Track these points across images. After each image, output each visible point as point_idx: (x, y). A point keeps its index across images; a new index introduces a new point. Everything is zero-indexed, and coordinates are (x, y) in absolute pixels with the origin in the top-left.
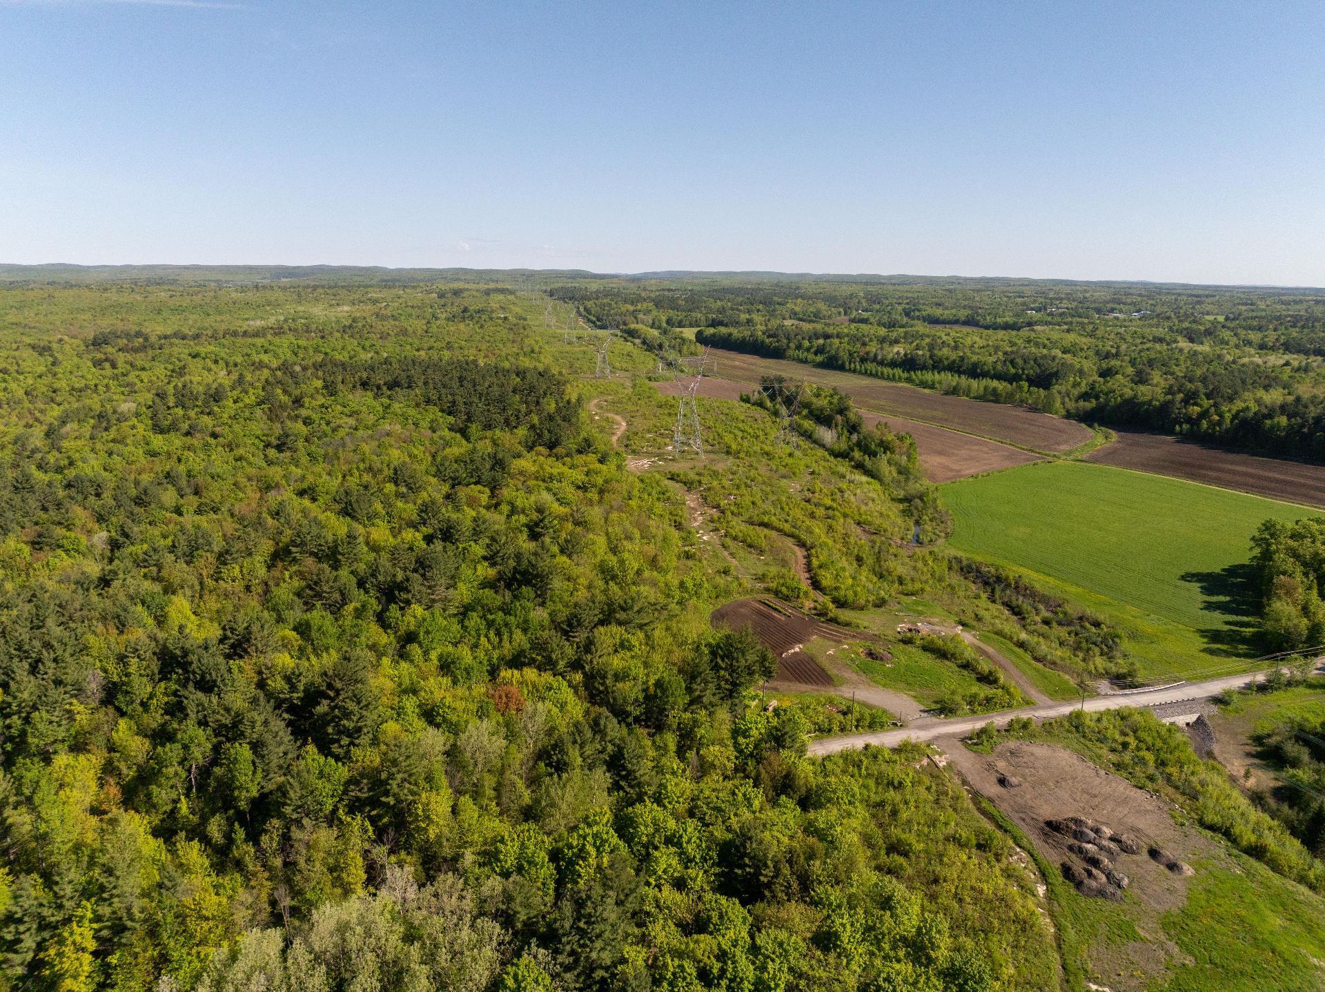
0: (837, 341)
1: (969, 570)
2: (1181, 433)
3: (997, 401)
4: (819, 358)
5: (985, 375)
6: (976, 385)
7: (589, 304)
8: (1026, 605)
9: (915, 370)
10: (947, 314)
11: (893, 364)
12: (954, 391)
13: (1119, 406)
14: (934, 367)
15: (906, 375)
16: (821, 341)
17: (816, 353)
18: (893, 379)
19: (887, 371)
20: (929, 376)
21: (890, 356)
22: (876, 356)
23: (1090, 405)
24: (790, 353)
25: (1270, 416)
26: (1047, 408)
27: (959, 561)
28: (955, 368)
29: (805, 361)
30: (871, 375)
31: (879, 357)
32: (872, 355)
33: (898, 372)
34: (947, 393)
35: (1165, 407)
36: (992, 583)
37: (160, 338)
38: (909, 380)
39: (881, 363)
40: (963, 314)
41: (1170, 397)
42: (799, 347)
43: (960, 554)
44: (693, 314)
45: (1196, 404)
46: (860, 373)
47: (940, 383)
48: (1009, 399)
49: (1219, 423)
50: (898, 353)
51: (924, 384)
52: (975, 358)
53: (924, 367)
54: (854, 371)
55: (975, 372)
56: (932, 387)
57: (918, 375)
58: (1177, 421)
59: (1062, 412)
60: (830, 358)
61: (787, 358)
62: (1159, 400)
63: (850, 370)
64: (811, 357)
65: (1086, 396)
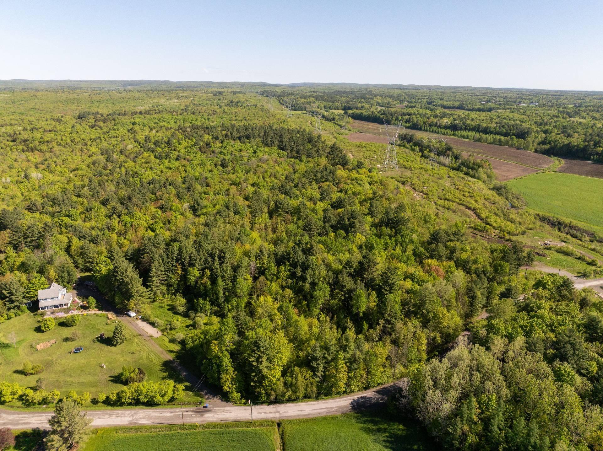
0: (414, 117)
1: (543, 219)
2: (593, 159)
3: (501, 145)
4: (408, 125)
5: (491, 133)
6: (490, 137)
7: (285, 98)
8: (579, 234)
9: (457, 130)
10: (450, 104)
11: (446, 127)
12: (479, 140)
13: (562, 148)
14: (465, 129)
15: (452, 133)
16: (407, 117)
17: (406, 122)
18: (447, 134)
19: (443, 130)
20: (465, 133)
21: (444, 124)
22: (436, 123)
23: (547, 147)
24: (393, 122)
26: (526, 148)
27: (538, 215)
28: (477, 129)
29: (401, 126)
30: (435, 132)
31: (438, 124)
32: (435, 123)
33: (449, 131)
34: (476, 141)
35: (585, 149)
36: (558, 225)
37: (108, 115)
38: (454, 135)
39: (440, 127)
40: (457, 104)
41: (587, 143)
42: (397, 119)
43: (538, 213)
44: (336, 104)
45: (600, 147)
46: (430, 131)
47: (471, 136)
48: (506, 143)
50: (447, 122)
51: (463, 137)
52: (484, 125)
53: (461, 129)
54: (427, 130)
55: (486, 131)
56: (467, 138)
57: (458, 133)
58: (592, 154)
59: (533, 150)
60: (414, 124)
61: (393, 124)
62: (582, 145)
63: (424, 130)
64: (404, 124)
65: (543, 143)
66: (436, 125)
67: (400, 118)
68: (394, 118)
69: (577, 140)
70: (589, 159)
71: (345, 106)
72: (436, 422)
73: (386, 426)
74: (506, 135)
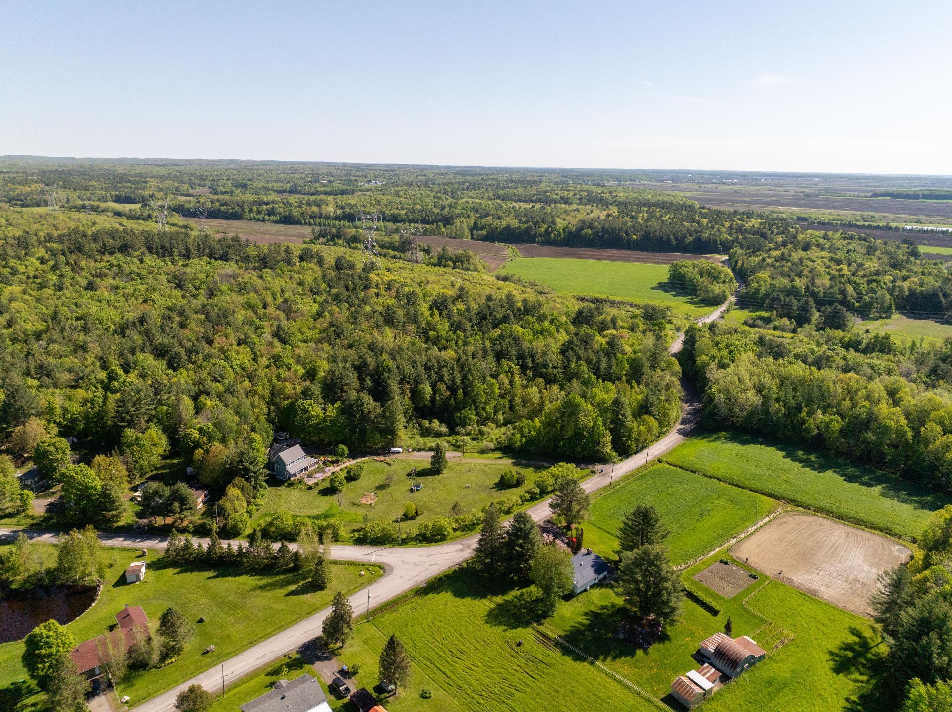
0: (277, 206)
2: (541, 241)
9: (355, 221)
11: (338, 218)
12: (396, 231)
13: (503, 232)
15: (349, 224)
17: (268, 215)
18: (344, 227)
19: (336, 222)
21: (332, 214)
23: (485, 232)
24: (246, 216)
25: (581, 229)
26: (460, 236)
28: (382, 218)
29: (264, 220)
32: (318, 214)
35: (527, 231)
39: (328, 218)
40: (287, 186)
41: (526, 225)
42: (251, 211)
45: (540, 227)
47: (381, 227)
48: (433, 233)
49: (559, 234)
50: (335, 212)
52: (389, 212)
53: (359, 219)
54: (310, 224)
55: (396, 219)
58: (535, 236)
59: (469, 237)
60: (285, 217)
61: (247, 219)
62: (523, 227)
63: (306, 224)
64: (267, 217)
65: (475, 228)
66: (321, 216)
67: (255, 208)
68: (247, 210)
69: (511, 221)
70: (534, 242)
71: (116, 196)
72: (752, 413)
73: (715, 436)
74: (425, 221)
